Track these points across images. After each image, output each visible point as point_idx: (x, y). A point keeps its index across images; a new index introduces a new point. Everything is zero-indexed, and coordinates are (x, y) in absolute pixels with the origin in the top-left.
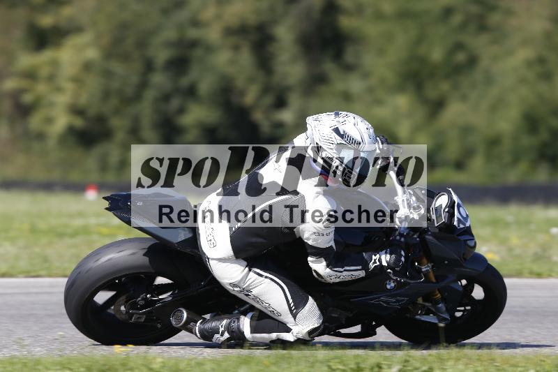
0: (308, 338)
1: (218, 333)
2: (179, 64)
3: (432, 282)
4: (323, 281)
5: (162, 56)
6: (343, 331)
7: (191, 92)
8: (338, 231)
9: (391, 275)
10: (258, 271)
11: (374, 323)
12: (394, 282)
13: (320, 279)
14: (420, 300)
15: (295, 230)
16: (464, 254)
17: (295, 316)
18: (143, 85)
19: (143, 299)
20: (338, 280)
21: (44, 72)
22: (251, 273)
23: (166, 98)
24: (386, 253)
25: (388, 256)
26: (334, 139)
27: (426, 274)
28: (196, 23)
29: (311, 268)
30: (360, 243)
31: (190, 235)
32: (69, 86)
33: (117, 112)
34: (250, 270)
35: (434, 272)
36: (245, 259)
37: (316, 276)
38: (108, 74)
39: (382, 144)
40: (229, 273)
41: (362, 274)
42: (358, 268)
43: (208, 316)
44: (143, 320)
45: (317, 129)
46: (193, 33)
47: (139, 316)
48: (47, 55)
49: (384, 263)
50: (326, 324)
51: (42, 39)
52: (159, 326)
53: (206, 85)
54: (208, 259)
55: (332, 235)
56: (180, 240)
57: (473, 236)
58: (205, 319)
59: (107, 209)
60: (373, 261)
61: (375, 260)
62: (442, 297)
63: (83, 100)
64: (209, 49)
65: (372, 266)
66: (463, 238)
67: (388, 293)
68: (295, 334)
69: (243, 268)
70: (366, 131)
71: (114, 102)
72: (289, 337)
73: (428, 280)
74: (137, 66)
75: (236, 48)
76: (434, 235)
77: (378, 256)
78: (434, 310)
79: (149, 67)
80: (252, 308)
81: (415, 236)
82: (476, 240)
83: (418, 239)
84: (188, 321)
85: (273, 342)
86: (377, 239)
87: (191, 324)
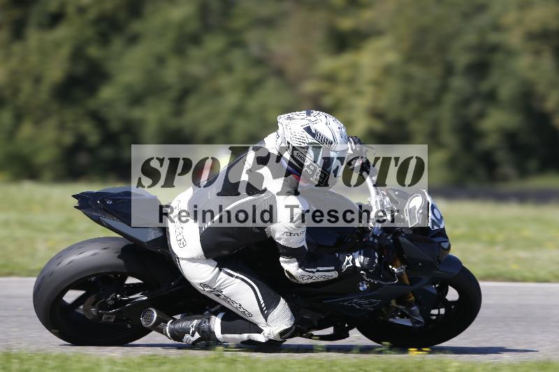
0: (279, 339)
1: (189, 333)
2: (480, 69)
3: (406, 285)
4: (295, 281)
5: (462, 59)
6: (316, 333)
7: (491, 97)
8: (310, 231)
9: (365, 277)
10: (229, 271)
11: (347, 325)
12: (367, 284)
13: (292, 280)
14: (393, 303)
15: (266, 230)
16: (438, 256)
17: (266, 317)
18: (443, 89)
19: (112, 299)
20: (310, 281)
21: (345, 74)
22: (222, 273)
23: (466, 102)
24: (360, 254)
25: (362, 257)
26: (306, 139)
27: (400, 276)
28: (497, 28)
29: (283, 269)
30: (332, 244)
31: (160, 235)
32: (369, 90)
33: (417, 115)
34: (220, 270)
35: (408, 274)
36: (215, 259)
37: (288, 277)
38: (408, 78)
39: (355, 144)
40: (199, 273)
41: (335, 275)
42: (331, 268)
43: (178, 317)
44: (113, 320)
45: (288, 128)
46: (494, 38)
47: (110, 316)
48: (347, 58)
49: (358, 265)
50: (298, 326)
51: (342, 42)
52: (129, 326)
53: (507, 90)
54: (178, 258)
55: (304, 236)
56: (149, 239)
57: (447, 238)
58: (175, 319)
59: (76, 207)
60: (346, 262)
61: (348, 261)
62: (416, 300)
63: (383, 103)
64: (510, 53)
65: (345, 266)
66: (437, 240)
67: (361, 296)
68: (266, 335)
69: (213, 268)
70: (338, 130)
71: (413, 105)
72: (260, 338)
73: (401, 282)
74: (437, 70)
75: (537, 53)
76: (407, 236)
77: (351, 257)
78: (407, 312)
79: (449, 71)
80: (223, 309)
81: (389, 238)
82: (450, 242)
83: (391, 241)
84: (159, 321)
85: (244, 343)
86: (350, 240)
87: (162, 324)
